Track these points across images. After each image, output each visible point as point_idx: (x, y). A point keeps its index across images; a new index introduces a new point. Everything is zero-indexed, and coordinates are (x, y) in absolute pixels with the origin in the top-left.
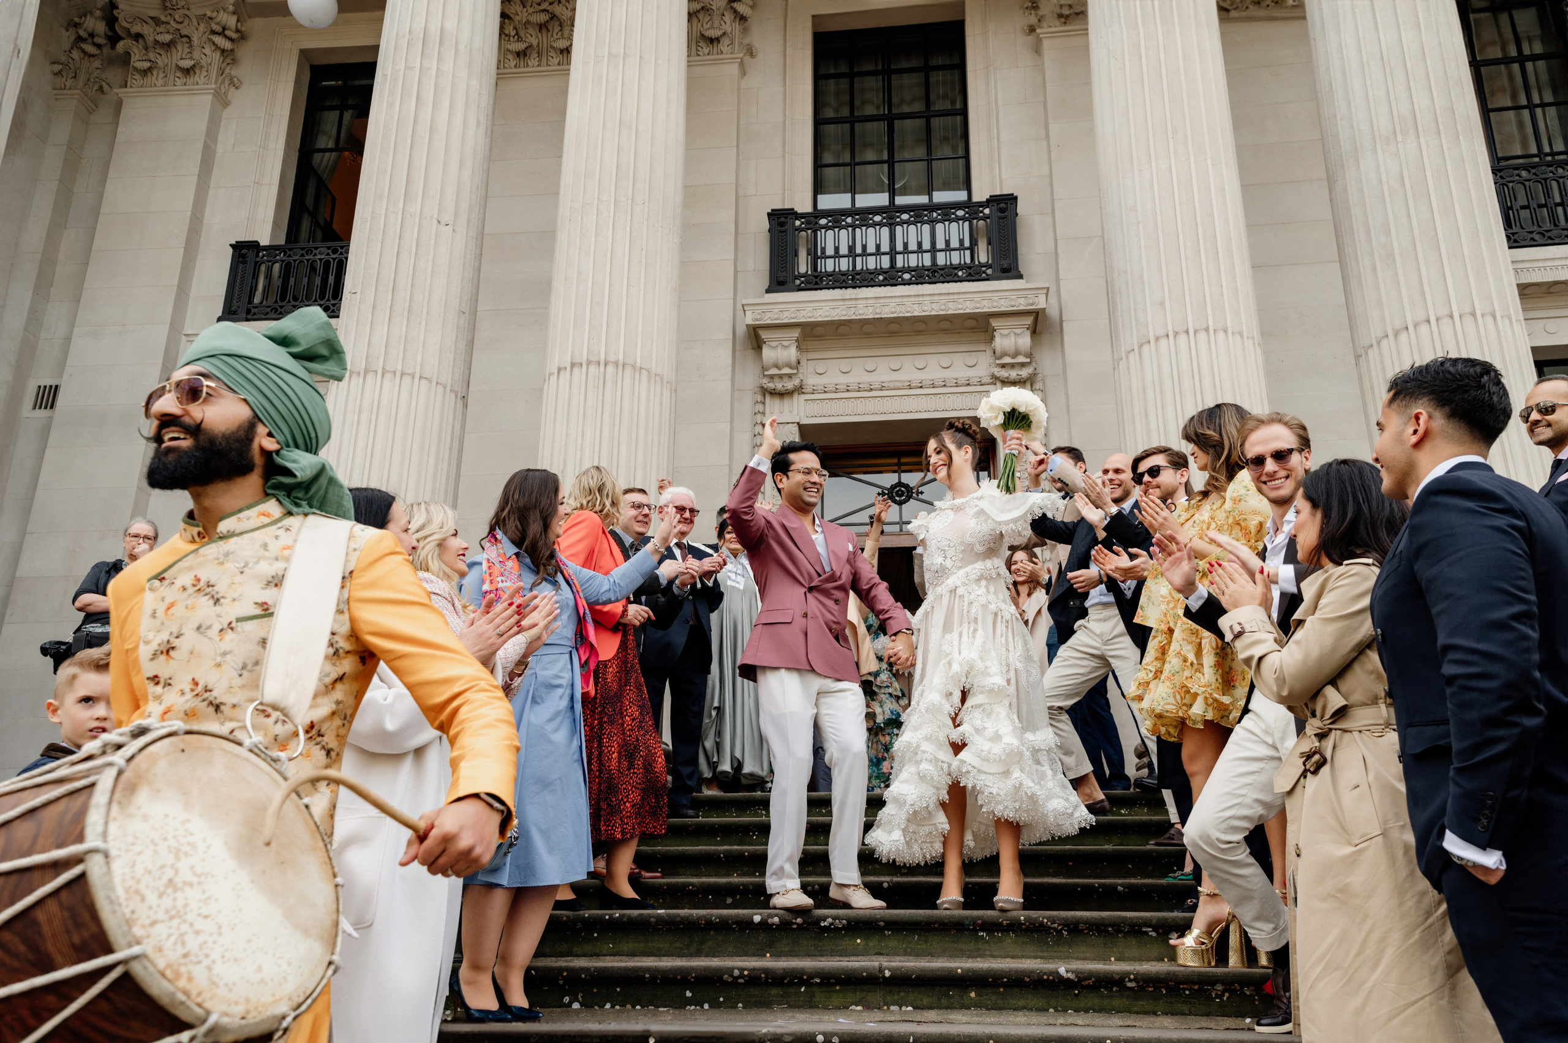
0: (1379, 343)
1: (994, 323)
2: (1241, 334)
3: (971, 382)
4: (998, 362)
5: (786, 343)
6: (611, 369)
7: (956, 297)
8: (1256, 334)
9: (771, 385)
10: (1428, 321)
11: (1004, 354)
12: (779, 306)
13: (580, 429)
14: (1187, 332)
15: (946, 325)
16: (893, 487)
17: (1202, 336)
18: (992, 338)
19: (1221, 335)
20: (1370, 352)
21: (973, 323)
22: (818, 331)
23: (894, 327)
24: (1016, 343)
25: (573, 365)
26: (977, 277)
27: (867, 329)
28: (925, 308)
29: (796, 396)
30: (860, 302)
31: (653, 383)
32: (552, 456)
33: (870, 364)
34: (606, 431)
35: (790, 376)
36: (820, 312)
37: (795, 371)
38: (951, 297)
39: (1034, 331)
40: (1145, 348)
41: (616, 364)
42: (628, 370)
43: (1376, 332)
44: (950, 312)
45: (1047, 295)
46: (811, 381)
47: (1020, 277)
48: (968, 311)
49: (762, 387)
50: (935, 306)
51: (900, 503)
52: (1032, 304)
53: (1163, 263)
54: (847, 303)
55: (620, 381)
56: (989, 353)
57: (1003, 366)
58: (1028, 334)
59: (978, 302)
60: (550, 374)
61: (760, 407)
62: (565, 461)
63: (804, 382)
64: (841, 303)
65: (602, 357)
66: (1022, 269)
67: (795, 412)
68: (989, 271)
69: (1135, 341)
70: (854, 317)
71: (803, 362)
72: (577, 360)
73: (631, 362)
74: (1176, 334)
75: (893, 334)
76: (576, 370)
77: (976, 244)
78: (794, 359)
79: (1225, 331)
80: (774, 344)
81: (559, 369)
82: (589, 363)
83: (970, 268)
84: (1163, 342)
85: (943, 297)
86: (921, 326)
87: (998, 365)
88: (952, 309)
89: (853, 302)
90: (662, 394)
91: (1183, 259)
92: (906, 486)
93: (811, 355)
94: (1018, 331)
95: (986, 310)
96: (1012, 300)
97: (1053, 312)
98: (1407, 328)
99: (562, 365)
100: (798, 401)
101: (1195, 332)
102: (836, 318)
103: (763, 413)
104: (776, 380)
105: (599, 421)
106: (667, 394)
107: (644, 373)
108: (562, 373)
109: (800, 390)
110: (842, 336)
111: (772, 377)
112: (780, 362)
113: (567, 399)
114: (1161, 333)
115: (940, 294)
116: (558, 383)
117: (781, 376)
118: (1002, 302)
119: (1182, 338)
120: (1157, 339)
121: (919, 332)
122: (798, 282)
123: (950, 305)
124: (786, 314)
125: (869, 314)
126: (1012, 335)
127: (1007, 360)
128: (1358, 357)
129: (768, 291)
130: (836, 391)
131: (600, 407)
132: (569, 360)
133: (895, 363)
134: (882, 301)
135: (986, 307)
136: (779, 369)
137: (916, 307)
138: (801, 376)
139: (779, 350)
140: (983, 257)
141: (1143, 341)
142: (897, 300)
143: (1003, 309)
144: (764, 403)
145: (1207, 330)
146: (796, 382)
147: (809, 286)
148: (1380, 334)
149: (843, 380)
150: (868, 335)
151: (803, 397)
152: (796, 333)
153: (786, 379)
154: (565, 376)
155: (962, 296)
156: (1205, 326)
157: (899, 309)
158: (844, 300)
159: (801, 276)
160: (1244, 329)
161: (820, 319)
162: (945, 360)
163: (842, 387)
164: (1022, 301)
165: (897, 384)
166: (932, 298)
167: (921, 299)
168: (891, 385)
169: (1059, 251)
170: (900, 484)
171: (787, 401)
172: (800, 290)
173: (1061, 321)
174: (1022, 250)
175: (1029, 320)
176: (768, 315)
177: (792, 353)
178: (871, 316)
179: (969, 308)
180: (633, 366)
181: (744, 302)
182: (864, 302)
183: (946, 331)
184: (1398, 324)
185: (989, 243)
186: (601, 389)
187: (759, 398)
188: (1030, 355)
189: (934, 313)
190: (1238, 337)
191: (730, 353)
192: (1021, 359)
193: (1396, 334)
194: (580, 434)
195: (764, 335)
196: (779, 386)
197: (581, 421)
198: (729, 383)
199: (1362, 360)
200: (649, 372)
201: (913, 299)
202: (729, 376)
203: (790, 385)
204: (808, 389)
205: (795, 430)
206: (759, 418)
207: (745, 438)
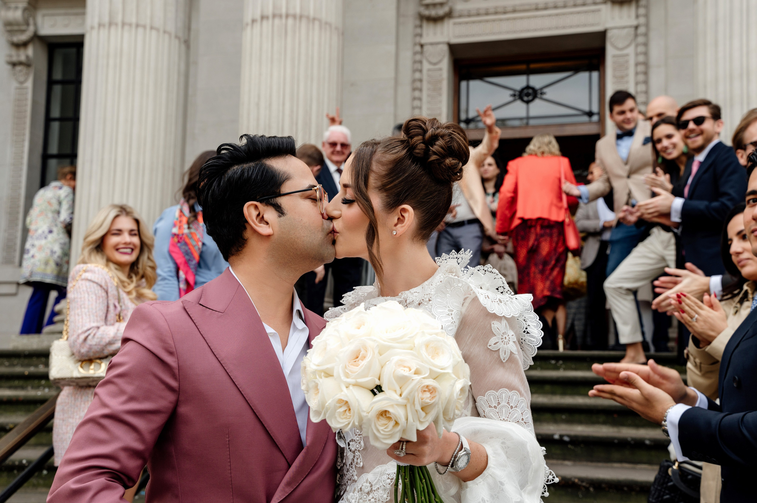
6: (290, 21)
9: (427, 13)
16: (523, 90)
25: (262, 18)
29: (446, 20)
35: (442, 4)
41: (295, 17)
46: (459, 7)
49: (420, 14)
51: (528, 102)
55: (297, 30)
60: (246, 25)
61: (418, 31)
63: (453, 8)
65: (284, 11)
67: (446, 34)
72: (265, 14)
73: (306, 14)
76: (265, 22)
81: (253, 21)
82: (274, 16)
92: (533, 89)
99: (255, 18)
100: (448, 24)
103: (421, 35)
104: (431, 7)
108: (254, 25)
109: (449, 15)
111: (428, 5)
113: (259, 46)
116: (252, 33)
117: (435, 5)
130: (478, 15)
132: (260, 13)
138: (451, 3)
144: (421, 27)
146: (446, 9)
151: (452, 21)
153: (438, 7)
163: (483, 11)
165: (527, 7)
168: (522, 8)
170: (528, 87)
171: (439, 25)
180: (308, 17)
187: (418, 22)
196: (433, 12)
198: (395, 11)
200: (320, 22)
202: (394, 6)
203: (441, 12)
204: (456, 14)
205: (445, 48)
206: (418, 39)
207: (407, 56)
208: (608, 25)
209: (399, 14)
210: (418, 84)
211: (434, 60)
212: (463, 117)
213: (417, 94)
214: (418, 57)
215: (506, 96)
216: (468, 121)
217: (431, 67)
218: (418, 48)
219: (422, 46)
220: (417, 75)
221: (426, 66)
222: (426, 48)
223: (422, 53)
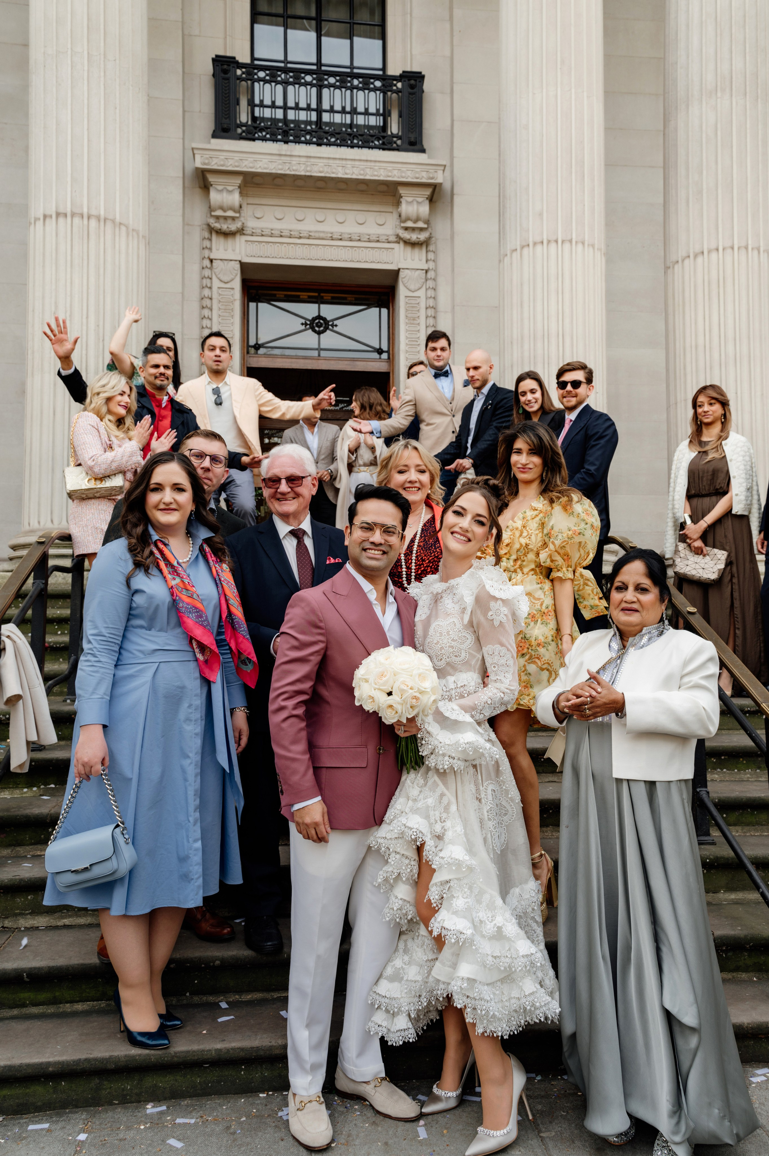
0: (683, 261)
1: (402, 191)
2: (593, 246)
3: (380, 239)
4: (403, 225)
5: (230, 188)
6: (93, 223)
7: (373, 164)
8: (603, 247)
9: (217, 226)
10: (717, 250)
11: (408, 219)
12: (225, 154)
13: (69, 276)
14: (556, 241)
15: (363, 187)
16: (314, 319)
17: (567, 245)
18: (398, 203)
19: (580, 246)
20: (676, 266)
21: (384, 188)
22: (257, 180)
23: (320, 184)
24: (418, 210)
25: (58, 214)
26: (389, 146)
27: (299, 183)
28: (348, 171)
29: (238, 237)
30: (294, 159)
31: (130, 238)
32: (43, 298)
33: (300, 214)
34: (92, 280)
35: (233, 219)
36: (260, 164)
37: (237, 215)
38: (369, 164)
39: (432, 200)
40: (525, 251)
41: (98, 218)
42: (109, 224)
43: (682, 253)
44: (368, 177)
45: (444, 171)
46: (251, 224)
47: (423, 151)
48: (382, 178)
49: (209, 225)
50: (355, 170)
51: (319, 333)
52: (432, 178)
53: (545, 180)
54: (283, 158)
55: (102, 234)
56: (395, 216)
57: (406, 229)
58: (427, 202)
59: (390, 171)
60: (36, 219)
61: (207, 243)
62: (56, 303)
63: (245, 225)
64: (277, 158)
65: (85, 210)
66: (425, 146)
67: (237, 251)
68: (399, 142)
69: (518, 243)
70: (288, 172)
71: (244, 206)
72: (61, 210)
73: (111, 217)
74: (549, 242)
75: (319, 189)
76: (61, 220)
77: (390, 115)
78: (237, 204)
79: (583, 243)
80: (220, 188)
81: (45, 217)
82: (73, 215)
83: (384, 137)
84: (539, 248)
85: (362, 163)
86: (343, 186)
87: (403, 227)
88: (369, 175)
89: (288, 158)
90: (138, 248)
91: (559, 179)
92: (324, 319)
93: (251, 200)
94: (420, 200)
95: (396, 179)
96: (417, 172)
97: (447, 186)
98: (703, 253)
99: (48, 213)
100: (240, 241)
101: (563, 242)
102: (274, 171)
103: (210, 249)
104: (222, 220)
105: (85, 271)
106: (142, 247)
107: (123, 228)
108: (48, 220)
109: (241, 231)
110: (278, 186)
111: (218, 218)
112: (225, 205)
113: (54, 247)
114: (538, 239)
115: (360, 160)
116: (44, 230)
117: (226, 218)
118: (409, 173)
119: (553, 245)
120: (535, 244)
121: (340, 190)
122: (239, 131)
123: (368, 171)
124: (231, 162)
125: (301, 170)
126: (415, 203)
127: (410, 224)
128: (667, 268)
129: (214, 136)
130: (272, 235)
131: (85, 258)
132: (54, 209)
133: (320, 215)
134: (312, 160)
135: (395, 176)
136: (225, 211)
137: (340, 169)
138: (242, 219)
139: (225, 194)
140: (394, 128)
141: (524, 244)
142: (325, 161)
143: (409, 180)
144: (210, 240)
145: (571, 241)
146: (239, 225)
147: (250, 136)
148: (684, 254)
149: (278, 226)
150: (300, 188)
151: (244, 238)
152: (238, 180)
153: (229, 221)
154: (51, 224)
155: (378, 164)
156: (569, 238)
157: (326, 169)
158: (280, 155)
159: (241, 125)
160: (596, 242)
161: (259, 170)
162: (361, 217)
163: (276, 233)
164: (424, 174)
165: (322, 235)
166: (353, 163)
167: (344, 162)
168: (317, 235)
169: (455, 131)
170: (319, 317)
171: (230, 241)
172: (241, 138)
173: (452, 194)
174: (426, 125)
175: (428, 192)
176: (215, 161)
177: (235, 198)
178: (303, 173)
179: (382, 175)
180: (113, 221)
181: (194, 145)
182: (297, 159)
183: (362, 192)
184: (698, 250)
185: (400, 116)
186: (86, 241)
187: (207, 235)
188: (427, 222)
189: (354, 177)
190: (591, 249)
191: (181, 191)
192: (421, 225)
193: (696, 256)
194: (69, 281)
195: (211, 178)
196: (224, 226)
197: (69, 270)
198: (181, 219)
199: (670, 271)
200: (127, 227)
201: (338, 162)
202: (180, 212)
203: (233, 227)
204: (248, 231)
205: (238, 266)
206: (206, 253)
207: (194, 269)
208: (400, 266)
209: (185, 223)
210: (207, 302)
211: (226, 278)
212: (252, 342)
213: (206, 312)
214: (207, 273)
215: (297, 324)
216: (257, 347)
217: (223, 285)
218: (207, 263)
219: (211, 261)
220: (206, 292)
221: (216, 283)
222: (215, 263)
223: (211, 268)
